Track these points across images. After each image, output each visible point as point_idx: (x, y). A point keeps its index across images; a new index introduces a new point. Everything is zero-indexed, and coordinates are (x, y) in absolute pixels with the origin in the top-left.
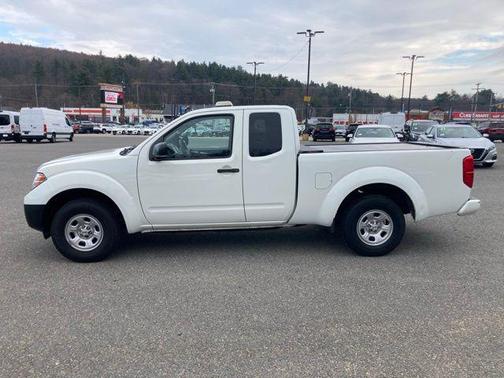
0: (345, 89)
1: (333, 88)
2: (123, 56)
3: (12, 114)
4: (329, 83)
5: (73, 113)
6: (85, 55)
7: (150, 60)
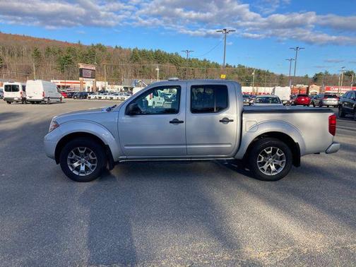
0: (250, 69)
1: (242, 69)
2: (95, 45)
3: (20, 84)
4: (239, 65)
5: (59, 84)
7: (114, 47)
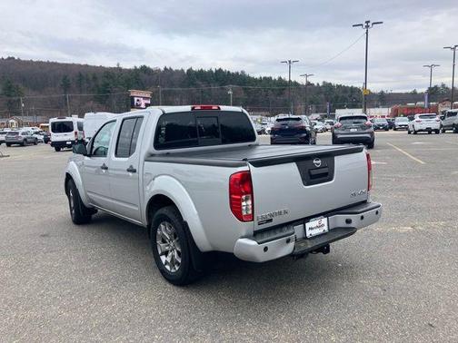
0: (339, 87)
1: (328, 87)
2: (138, 67)
3: (75, 119)
4: (324, 82)
6: (104, 68)
7: (162, 69)
